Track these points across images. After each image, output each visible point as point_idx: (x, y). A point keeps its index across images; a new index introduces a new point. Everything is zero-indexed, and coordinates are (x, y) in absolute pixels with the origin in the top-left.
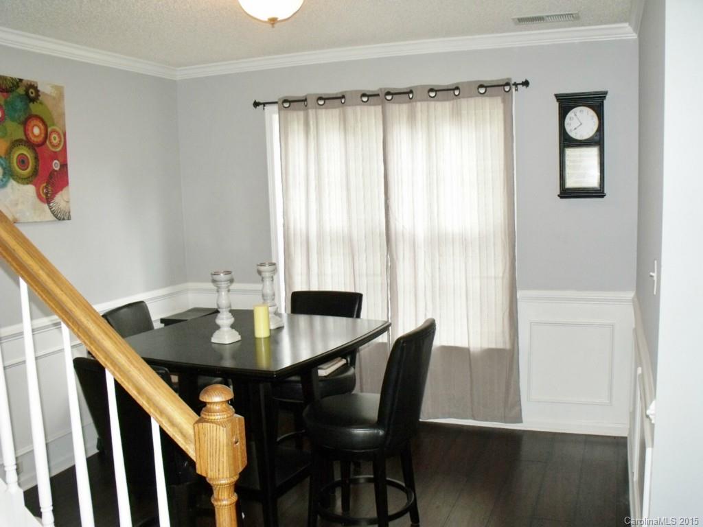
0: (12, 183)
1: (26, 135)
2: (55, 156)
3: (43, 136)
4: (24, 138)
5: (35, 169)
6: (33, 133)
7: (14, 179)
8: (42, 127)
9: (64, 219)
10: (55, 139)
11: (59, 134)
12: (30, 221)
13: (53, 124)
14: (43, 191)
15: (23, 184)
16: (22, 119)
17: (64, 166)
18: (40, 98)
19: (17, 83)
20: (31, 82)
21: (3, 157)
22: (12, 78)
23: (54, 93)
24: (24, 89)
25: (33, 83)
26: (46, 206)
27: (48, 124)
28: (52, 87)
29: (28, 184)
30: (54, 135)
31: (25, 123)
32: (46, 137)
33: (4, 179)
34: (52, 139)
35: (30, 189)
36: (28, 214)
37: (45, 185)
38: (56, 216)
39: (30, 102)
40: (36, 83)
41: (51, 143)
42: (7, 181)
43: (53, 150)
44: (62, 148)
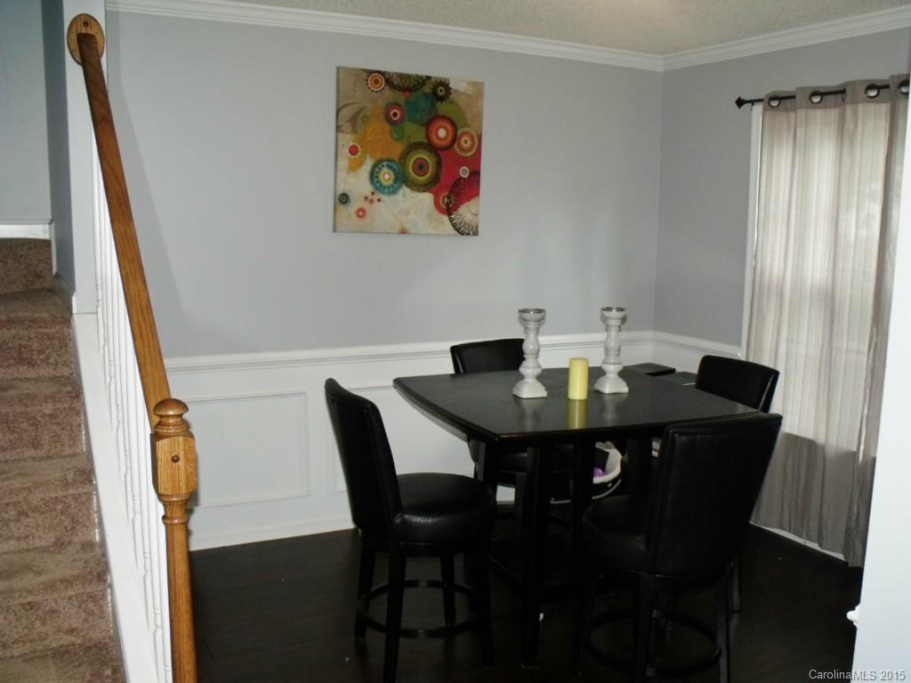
0: (405, 190)
1: (428, 137)
2: (465, 161)
3: (450, 138)
4: (426, 141)
5: (437, 175)
6: (437, 135)
7: (407, 186)
8: (450, 128)
9: (468, 234)
10: (465, 142)
11: (472, 138)
12: (424, 232)
13: (466, 125)
14: (443, 201)
15: (419, 191)
16: (426, 119)
17: (476, 174)
18: (452, 96)
19: (424, 81)
20: (440, 79)
21: (396, 160)
22: (417, 76)
23: (470, 90)
24: (431, 86)
25: (443, 80)
26: (445, 218)
27: (459, 124)
28: (469, 84)
29: (424, 191)
30: (465, 138)
31: (428, 125)
32: (455, 139)
33: (396, 186)
34: (463, 141)
35: (427, 198)
36: (421, 224)
37: (447, 193)
38: (458, 230)
39: (438, 100)
40: (448, 80)
41: (460, 147)
42: (399, 188)
43: (463, 154)
44: (475, 152)
